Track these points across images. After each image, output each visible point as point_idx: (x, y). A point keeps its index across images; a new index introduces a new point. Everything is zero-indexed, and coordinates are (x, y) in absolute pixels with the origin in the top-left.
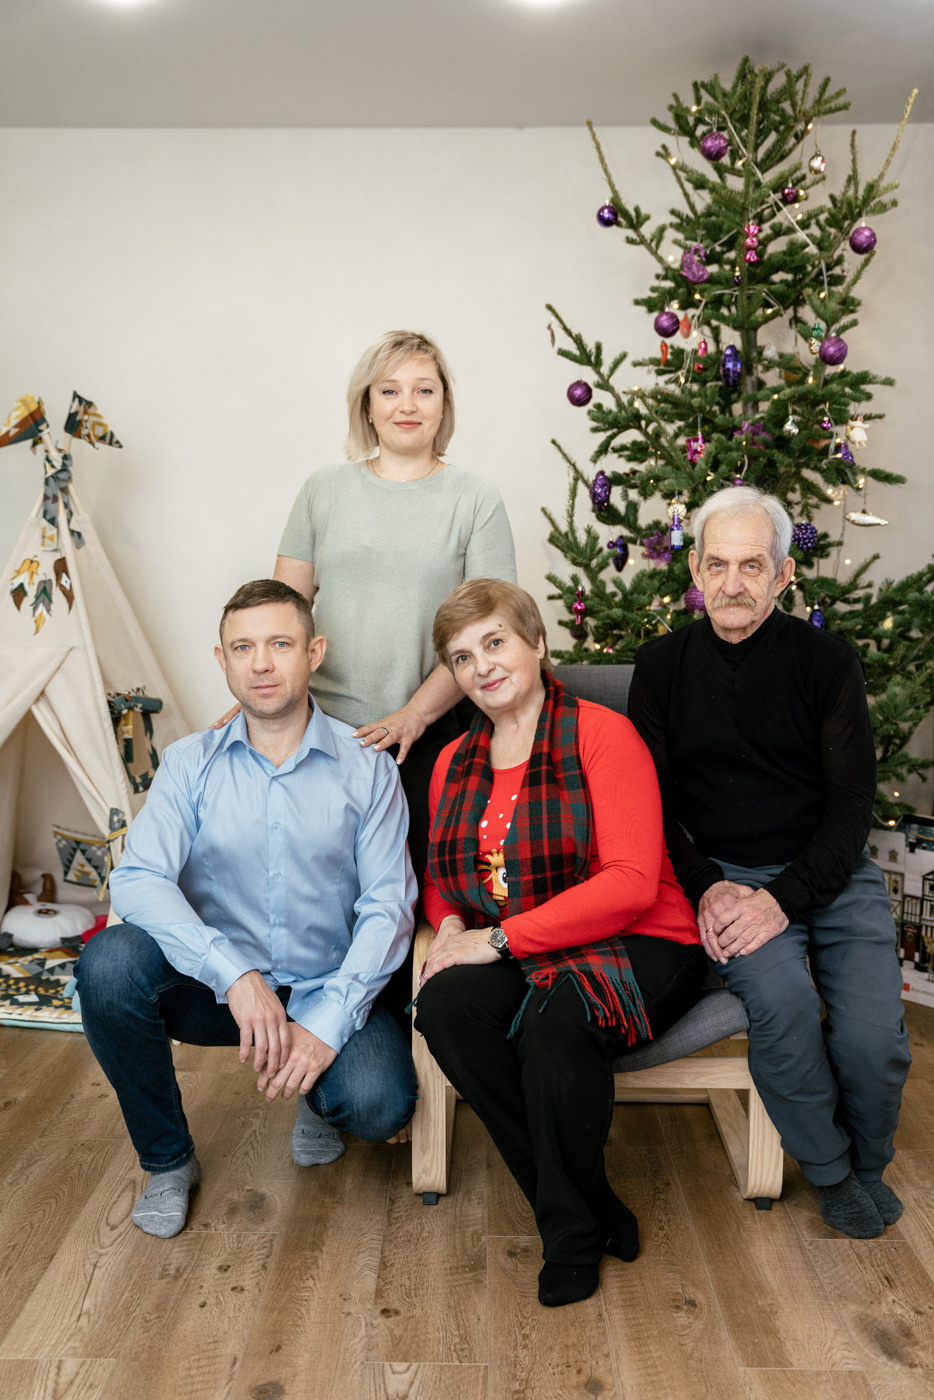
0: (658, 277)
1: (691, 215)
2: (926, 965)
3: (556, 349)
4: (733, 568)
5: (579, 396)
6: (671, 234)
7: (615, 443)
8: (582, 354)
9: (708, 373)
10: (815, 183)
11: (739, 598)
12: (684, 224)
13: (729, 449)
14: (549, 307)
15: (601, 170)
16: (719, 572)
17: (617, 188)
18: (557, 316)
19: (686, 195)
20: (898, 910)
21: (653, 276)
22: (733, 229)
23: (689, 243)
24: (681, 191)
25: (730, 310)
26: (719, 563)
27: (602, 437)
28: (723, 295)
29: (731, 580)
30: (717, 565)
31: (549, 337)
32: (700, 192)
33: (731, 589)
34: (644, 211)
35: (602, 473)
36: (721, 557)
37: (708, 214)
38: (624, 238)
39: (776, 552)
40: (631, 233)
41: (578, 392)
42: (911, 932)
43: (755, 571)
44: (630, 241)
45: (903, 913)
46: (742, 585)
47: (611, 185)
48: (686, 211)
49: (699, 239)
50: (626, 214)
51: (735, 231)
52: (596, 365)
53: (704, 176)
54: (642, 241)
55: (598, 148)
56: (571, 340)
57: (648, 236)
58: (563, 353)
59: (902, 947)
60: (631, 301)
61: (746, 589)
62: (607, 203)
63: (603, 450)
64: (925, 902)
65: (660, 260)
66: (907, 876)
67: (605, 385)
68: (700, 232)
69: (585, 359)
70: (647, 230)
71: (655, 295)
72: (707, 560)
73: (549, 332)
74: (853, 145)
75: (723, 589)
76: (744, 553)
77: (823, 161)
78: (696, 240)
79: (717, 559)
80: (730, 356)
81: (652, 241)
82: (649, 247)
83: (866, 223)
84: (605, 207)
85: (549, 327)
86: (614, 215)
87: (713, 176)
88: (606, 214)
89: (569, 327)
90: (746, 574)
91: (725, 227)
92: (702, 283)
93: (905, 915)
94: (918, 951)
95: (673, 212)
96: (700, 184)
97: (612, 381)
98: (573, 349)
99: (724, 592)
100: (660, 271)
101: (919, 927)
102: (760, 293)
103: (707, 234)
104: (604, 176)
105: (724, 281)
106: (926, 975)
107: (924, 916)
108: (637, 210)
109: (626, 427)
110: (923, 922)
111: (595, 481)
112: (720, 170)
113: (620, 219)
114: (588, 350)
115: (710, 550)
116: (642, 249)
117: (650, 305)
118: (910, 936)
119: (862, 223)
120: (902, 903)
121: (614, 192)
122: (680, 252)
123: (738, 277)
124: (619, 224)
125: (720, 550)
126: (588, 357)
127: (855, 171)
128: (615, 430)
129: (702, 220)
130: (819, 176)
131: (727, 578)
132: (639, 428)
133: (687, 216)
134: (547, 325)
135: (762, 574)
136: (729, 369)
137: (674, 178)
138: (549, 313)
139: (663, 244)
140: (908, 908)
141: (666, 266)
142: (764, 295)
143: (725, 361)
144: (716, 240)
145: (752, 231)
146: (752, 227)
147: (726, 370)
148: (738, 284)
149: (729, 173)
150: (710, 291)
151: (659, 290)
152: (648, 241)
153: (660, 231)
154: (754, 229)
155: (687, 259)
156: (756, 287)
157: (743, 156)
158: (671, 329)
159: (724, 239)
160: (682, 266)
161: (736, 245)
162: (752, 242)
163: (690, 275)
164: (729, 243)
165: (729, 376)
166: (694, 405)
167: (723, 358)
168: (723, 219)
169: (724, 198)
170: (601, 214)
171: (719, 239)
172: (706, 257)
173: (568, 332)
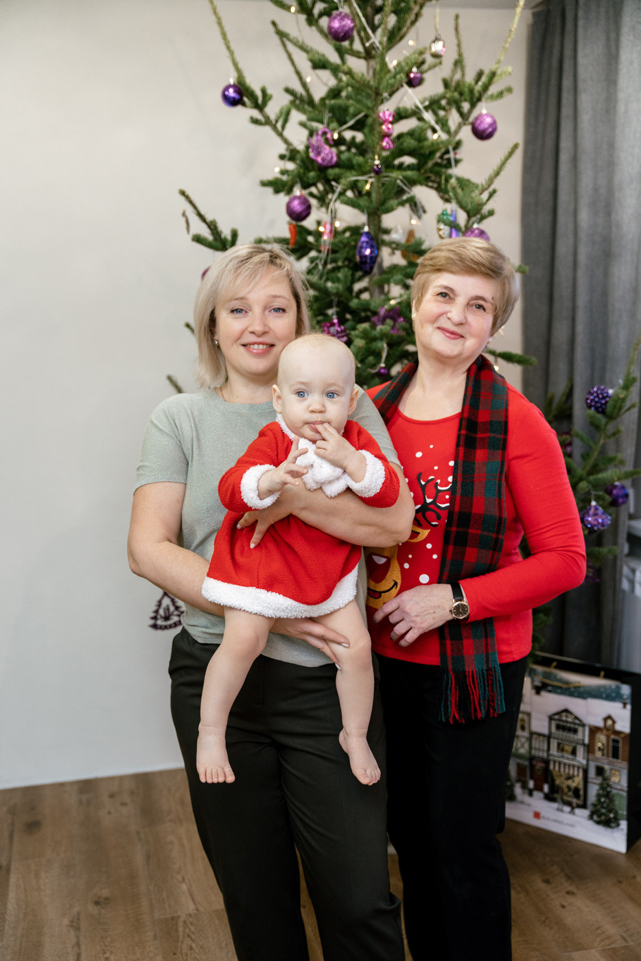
0: (282, 157)
1: (304, 93)
2: (556, 796)
3: (190, 236)
6: (297, 116)
8: (215, 239)
9: (338, 255)
10: (434, 66)
12: (302, 101)
13: (374, 339)
14: (183, 193)
15: (223, 47)
17: (240, 66)
18: (191, 202)
19: (298, 73)
20: (526, 745)
21: (276, 156)
22: (359, 113)
23: (315, 125)
24: (291, 69)
25: (354, 192)
28: (358, 181)
31: (184, 225)
34: (269, 91)
37: (335, 93)
38: (247, 118)
40: (256, 114)
42: (539, 766)
44: (255, 121)
45: (531, 748)
47: (236, 65)
48: (299, 89)
49: (326, 121)
50: (252, 95)
51: (362, 115)
53: (323, 56)
54: (267, 122)
55: (220, 23)
56: (204, 226)
57: (273, 117)
58: (198, 239)
59: (532, 778)
60: (258, 182)
62: (232, 82)
64: (552, 740)
65: (286, 141)
66: (534, 715)
68: (327, 116)
69: (219, 244)
70: (272, 110)
71: (285, 178)
73: (183, 220)
74: (457, 29)
77: (444, 46)
78: (322, 122)
80: (367, 242)
81: (277, 122)
82: (274, 127)
83: (487, 109)
84: (230, 86)
85: (184, 214)
86: (239, 95)
87: (334, 58)
88: (231, 92)
89: (203, 212)
91: (352, 110)
92: (333, 167)
93: (533, 752)
94: (547, 782)
95: (288, 90)
96: (319, 64)
98: (206, 233)
100: (282, 148)
101: (547, 762)
102: (396, 179)
103: (333, 116)
104: (227, 53)
105: (356, 167)
106: (555, 805)
107: (551, 752)
108: (264, 91)
110: (551, 758)
112: (341, 52)
113: (245, 99)
114: (223, 236)
116: (267, 130)
117: (278, 186)
118: (538, 770)
119: (483, 109)
120: (530, 739)
121: (239, 70)
122: (305, 133)
123: (377, 166)
124: (244, 104)
126: (222, 242)
127: (460, 55)
129: (327, 102)
130: (437, 61)
133: (301, 95)
134: (181, 212)
136: (366, 256)
137: (285, 56)
138: (182, 199)
139: (288, 125)
140: (535, 744)
141: (291, 147)
142: (399, 182)
143: (362, 247)
144: (342, 122)
145: (387, 117)
146: (387, 113)
147: (363, 257)
148: (378, 172)
149: (349, 54)
150: (346, 178)
151: (290, 173)
152: (274, 122)
153: (284, 111)
154: (389, 115)
155: (314, 140)
156: (391, 174)
157: (368, 38)
158: (304, 214)
159: (351, 123)
160: (307, 148)
161: (366, 130)
162: (389, 129)
163: (319, 160)
164: (358, 127)
165: (366, 262)
166: (330, 290)
167: (360, 244)
168: (351, 102)
169: (358, 82)
170: (226, 93)
171: (345, 123)
172: (333, 140)
173: (202, 218)
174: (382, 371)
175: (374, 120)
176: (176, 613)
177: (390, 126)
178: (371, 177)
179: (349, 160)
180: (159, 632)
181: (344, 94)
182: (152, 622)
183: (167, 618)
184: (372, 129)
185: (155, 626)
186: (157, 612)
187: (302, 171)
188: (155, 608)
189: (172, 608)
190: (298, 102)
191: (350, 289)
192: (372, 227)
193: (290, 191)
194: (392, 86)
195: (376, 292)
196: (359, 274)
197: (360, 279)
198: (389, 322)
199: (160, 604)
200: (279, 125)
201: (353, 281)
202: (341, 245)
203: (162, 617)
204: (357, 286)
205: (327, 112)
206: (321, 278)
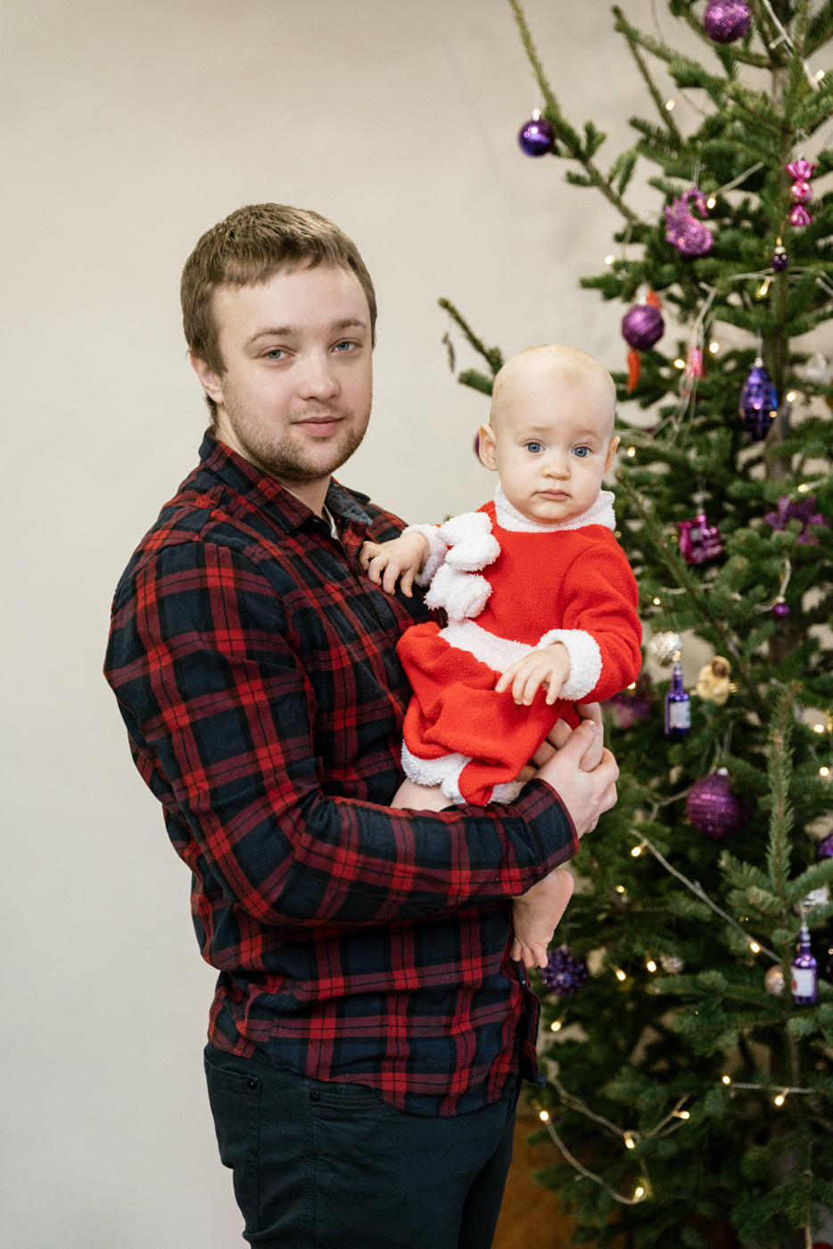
0: (619, 238)
1: (664, 127)
3: (456, 375)
6: (647, 169)
9: (708, 404)
12: (659, 142)
13: (768, 554)
14: (445, 304)
15: (524, 58)
17: (553, 88)
18: (459, 320)
19: (655, 93)
21: (609, 238)
22: (754, 163)
23: (677, 183)
24: (643, 85)
25: (742, 297)
28: (746, 280)
31: (446, 357)
32: (692, 93)
34: (600, 128)
37: (714, 128)
38: (562, 174)
40: (576, 167)
44: (575, 180)
47: (544, 87)
48: (656, 121)
49: (695, 177)
50: (570, 137)
51: (759, 166)
53: (697, 65)
54: (595, 180)
55: (520, 19)
56: (479, 358)
57: (604, 172)
58: (467, 379)
60: (576, 281)
62: (536, 115)
65: (626, 212)
68: (698, 168)
70: (604, 161)
71: (623, 275)
73: (445, 349)
78: (687, 177)
80: (759, 386)
81: (611, 180)
82: (606, 189)
84: (532, 123)
85: (446, 340)
86: (548, 137)
87: (714, 68)
88: (534, 132)
89: (478, 334)
91: (741, 158)
92: (705, 255)
95: (636, 124)
96: (690, 79)
98: (480, 369)
100: (619, 224)
102: (814, 277)
103: (709, 169)
104: (530, 68)
105: (744, 256)
108: (590, 130)
112: (727, 60)
113: (559, 143)
116: (594, 193)
117: (610, 288)
121: (549, 96)
122: (660, 197)
123: (780, 256)
124: (556, 152)
129: (699, 144)
133: (658, 130)
134: (441, 336)
136: (756, 412)
137: (633, 64)
138: (444, 314)
139: (630, 186)
141: (635, 223)
142: (819, 281)
143: (749, 395)
144: (723, 179)
145: (801, 171)
146: (801, 164)
147: (750, 410)
148: (780, 268)
149: (741, 61)
150: (725, 276)
151: (630, 267)
152: (606, 180)
153: (625, 162)
154: (805, 168)
155: (672, 211)
156: (806, 269)
157: (776, 34)
158: (653, 337)
159: (740, 179)
160: (663, 222)
161: (766, 192)
162: (803, 191)
163: (681, 242)
164: (752, 185)
165: (756, 420)
166: (692, 465)
167: (746, 389)
168: (739, 146)
169: (751, 112)
170: (527, 135)
171: (730, 179)
172: (707, 209)
173: (478, 345)
174: (780, 610)
175: (779, 176)
177: (806, 186)
178: (769, 275)
179: (734, 244)
181: (729, 130)
184: (775, 191)
187: (651, 262)
190: (653, 142)
191: (731, 462)
192: (770, 357)
193: (630, 295)
194: (812, 117)
195: (778, 468)
196: (746, 436)
197: (748, 445)
198: (796, 524)
200: (615, 186)
201: (737, 446)
202: (716, 389)
204: (745, 456)
205: (698, 162)
206: (678, 443)
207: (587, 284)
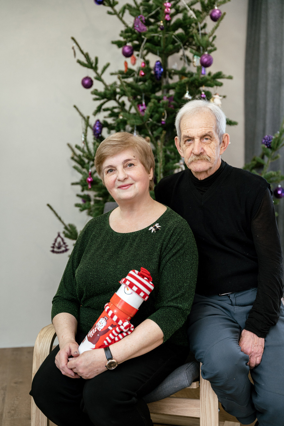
3: (76, 60)
4: (197, 140)
5: (87, 84)
6: (128, 11)
7: (104, 107)
8: (88, 63)
9: (147, 76)
11: (201, 156)
14: (73, 39)
16: (190, 145)
18: (76, 43)
26: (190, 139)
27: (98, 103)
29: (196, 147)
30: (189, 140)
31: (73, 54)
33: (196, 151)
35: (98, 121)
36: (190, 136)
39: (219, 130)
40: (110, 9)
41: (87, 82)
43: (208, 141)
44: (109, 13)
46: (202, 148)
49: (142, 12)
52: (95, 69)
54: (115, 13)
56: (83, 56)
57: (118, 11)
58: (79, 62)
60: (110, 42)
61: (204, 151)
63: (99, 109)
65: (124, 23)
67: (99, 78)
68: (142, 10)
69: (90, 65)
70: (118, 8)
72: (183, 139)
73: (72, 51)
75: (193, 151)
76: (201, 132)
79: (188, 137)
80: (158, 65)
81: (120, 13)
82: (118, 16)
83: (217, 8)
85: (73, 48)
86: (102, 0)
89: (82, 49)
90: (204, 143)
91: (154, 7)
97: (104, 77)
98: (83, 60)
99: (193, 153)
100: (123, 28)
103: (145, 10)
105: (154, 30)
109: (109, 99)
111: (95, 125)
113: (105, 2)
114: (91, 61)
115: (184, 133)
116: (115, 17)
117: (119, 44)
119: (215, 7)
123: (162, 26)
124: (104, 4)
125: (189, 132)
126: (91, 65)
128: (105, 100)
131: (194, 145)
132: (115, 99)
135: (213, 142)
138: (72, 42)
139: (125, 15)
141: (126, 25)
143: (156, 67)
146: (168, 4)
147: (156, 72)
150: (149, 34)
152: (118, 13)
155: (136, 21)
156: (170, 33)
159: (154, 12)
160: (134, 25)
165: (157, 74)
171: (151, 13)
173: (82, 52)
174: (163, 123)
176: (64, 246)
178: (160, 35)
180: (55, 255)
182: (51, 249)
183: (59, 248)
185: (53, 251)
186: (54, 244)
188: (53, 242)
189: (62, 243)
193: (124, 46)
199: (56, 240)
200: (121, 15)
203: (56, 247)
205: (142, 8)
207: (113, 43)
